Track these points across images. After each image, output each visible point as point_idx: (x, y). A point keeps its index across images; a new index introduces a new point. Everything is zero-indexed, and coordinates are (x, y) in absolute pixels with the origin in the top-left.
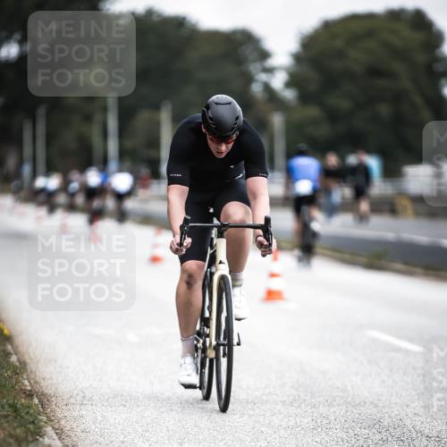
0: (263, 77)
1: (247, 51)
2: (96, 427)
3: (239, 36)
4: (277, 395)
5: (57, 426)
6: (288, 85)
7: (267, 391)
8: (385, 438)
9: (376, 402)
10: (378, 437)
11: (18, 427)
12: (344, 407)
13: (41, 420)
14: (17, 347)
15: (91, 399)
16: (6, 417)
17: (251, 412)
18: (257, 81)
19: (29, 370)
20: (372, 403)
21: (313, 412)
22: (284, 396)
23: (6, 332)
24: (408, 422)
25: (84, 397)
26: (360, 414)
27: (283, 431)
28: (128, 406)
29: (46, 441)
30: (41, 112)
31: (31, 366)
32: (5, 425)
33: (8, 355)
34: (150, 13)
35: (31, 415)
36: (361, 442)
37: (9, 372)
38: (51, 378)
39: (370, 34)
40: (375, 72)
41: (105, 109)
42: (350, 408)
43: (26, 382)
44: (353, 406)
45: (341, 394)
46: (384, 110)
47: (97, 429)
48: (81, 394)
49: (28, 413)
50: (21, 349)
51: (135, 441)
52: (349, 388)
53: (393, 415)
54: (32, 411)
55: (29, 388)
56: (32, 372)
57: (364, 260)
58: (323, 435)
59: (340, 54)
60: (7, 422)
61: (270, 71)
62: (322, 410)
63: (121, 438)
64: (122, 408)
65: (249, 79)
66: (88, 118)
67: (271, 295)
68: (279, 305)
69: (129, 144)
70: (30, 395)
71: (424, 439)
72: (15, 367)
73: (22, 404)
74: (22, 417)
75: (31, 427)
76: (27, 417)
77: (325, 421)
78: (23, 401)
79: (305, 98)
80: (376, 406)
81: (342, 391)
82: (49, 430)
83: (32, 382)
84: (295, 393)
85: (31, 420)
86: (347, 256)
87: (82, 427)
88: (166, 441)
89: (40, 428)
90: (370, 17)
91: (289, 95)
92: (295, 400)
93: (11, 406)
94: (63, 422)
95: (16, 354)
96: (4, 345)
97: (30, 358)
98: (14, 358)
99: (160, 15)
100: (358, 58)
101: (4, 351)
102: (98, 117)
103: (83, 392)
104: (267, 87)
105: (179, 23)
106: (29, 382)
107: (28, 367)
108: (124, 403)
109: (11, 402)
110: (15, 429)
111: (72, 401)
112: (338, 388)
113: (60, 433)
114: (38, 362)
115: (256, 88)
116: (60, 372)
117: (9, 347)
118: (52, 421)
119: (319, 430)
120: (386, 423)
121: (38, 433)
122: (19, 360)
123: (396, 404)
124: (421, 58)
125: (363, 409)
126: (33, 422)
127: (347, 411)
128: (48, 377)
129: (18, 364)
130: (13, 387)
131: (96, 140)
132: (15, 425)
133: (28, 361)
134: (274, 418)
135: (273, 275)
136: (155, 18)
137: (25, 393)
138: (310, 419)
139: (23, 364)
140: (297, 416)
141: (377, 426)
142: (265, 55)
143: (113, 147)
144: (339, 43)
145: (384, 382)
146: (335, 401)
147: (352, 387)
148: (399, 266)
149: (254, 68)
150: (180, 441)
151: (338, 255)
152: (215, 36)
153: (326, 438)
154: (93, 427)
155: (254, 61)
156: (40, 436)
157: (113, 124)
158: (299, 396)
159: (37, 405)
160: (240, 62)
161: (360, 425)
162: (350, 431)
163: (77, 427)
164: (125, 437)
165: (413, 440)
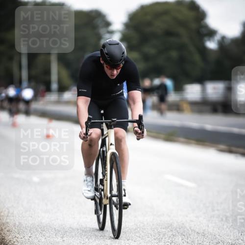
0: (107, 36)
1: (99, 22)
2: (15, 228)
3: (94, 13)
6: (122, 40)
8: (174, 234)
9: (169, 214)
12: (152, 217)
15: (13, 213)
18: (104, 38)
20: (167, 215)
21: (135, 220)
24: (187, 225)
25: (9, 212)
26: (161, 221)
36: (161, 236)
39: (166, 13)
40: (169, 33)
42: (155, 217)
44: (157, 216)
45: (150, 210)
46: (174, 54)
47: (16, 230)
48: (7, 211)
51: (37, 236)
53: (179, 221)
57: (162, 136)
58: (141, 232)
59: (149, 24)
61: (112, 32)
62: (140, 218)
63: (29, 235)
65: (100, 37)
66: (11, 59)
69: (34, 72)
71: (196, 234)
87: (7, 229)
88: (54, 236)
100: (159, 26)
103: (8, 209)
111: (2, 214)
119: (139, 229)
120: (175, 225)
124: (194, 26)
127: (154, 219)
131: (15, 70)
136: (47, 4)
138: (133, 224)
141: (170, 227)
142: (108, 24)
143: (25, 74)
144: (149, 18)
146: (147, 214)
148: (182, 139)
149: (102, 31)
150: (61, 236)
153: (142, 234)
154: (14, 228)
155: (102, 27)
157: (24, 61)
160: (95, 28)
161: (161, 227)
162: (156, 230)
163: (5, 229)
164: (32, 234)
165: (190, 235)
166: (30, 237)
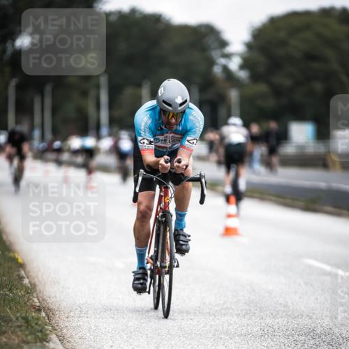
0: (223, 61)
1: (210, 41)
2: (91, 334)
3: (203, 29)
4: (233, 310)
5: (60, 334)
6: (242, 67)
7: (225, 306)
8: (318, 343)
9: (311, 315)
10: (312, 342)
11: (29, 335)
12: (286, 319)
13: (47, 330)
14: (29, 272)
15: (86, 313)
16: (20, 327)
17: (213, 323)
18: (217, 64)
19: (38, 290)
20: (307, 316)
21: (261, 323)
22: (238, 311)
23: (20, 260)
24: (336, 330)
25: (81, 311)
26: (298, 325)
27: (237, 338)
28: (115, 317)
29: (51, 345)
30: (48, 89)
31: (39, 287)
32: (19, 333)
33: (21, 278)
34: (133, 11)
35: (39, 325)
36: (299, 346)
37: (22, 292)
38: (55, 297)
39: (307, 27)
40: (310, 57)
41: (98, 87)
42: (290, 320)
43: (36, 300)
44: (293, 318)
45: (283, 309)
46: (318, 86)
47: (91, 336)
48: (79, 309)
49: (36, 324)
50: (31, 274)
51: (122, 346)
52: (290, 304)
53: (324, 325)
54: (40, 322)
55: (38, 304)
56: (40, 292)
57: (301, 204)
58: (269, 341)
59: (283, 43)
60: (21, 331)
61: (228, 56)
62: (269, 321)
63: (110, 344)
64: (111, 319)
65: (212, 63)
66: (85, 94)
67: (229, 231)
68: (235, 239)
69: (117, 113)
70: (39, 310)
72: (27, 288)
73: (33, 317)
74: (32, 327)
75: (39, 334)
76: (36, 327)
77: (271, 330)
78: (33, 314)
79: (255, 77)
80: (311, 318)
81: (284, 306)
82: (53, 337)
83: (41, 299)
84: (247, 308)
85: (39, 329)
86: (288, 201)
87: (80, 335)
88: (146, 346)
89: (47, 335)
90: (307, 14)
91: (243, 75)
92: (247, 313)
93: (23, 318)
94: (64, 331)
95: (28, 278)
96: (19, 271)
97: (39, 281)
98: (26, 281)
99: (141, 13)
100: (297, 46)
101: (18, 275)
102: (93, 93)
103: (80, 307)
104: (226, 69)
105: (156, 19)
106: (38, 300)
107: (37, 288)
108: (113, 316)
109: (24, 315)
110: (26, 336)
111: (72, 314)
112: (281, 304)
113: (62, 339)
114: (45, 284)
115: (217, 70)
116: (63, 292)
117: (23, 273)
118: (56, 330)
119: (266, 336)
120: (318, 332)
121: (45, 339)
122: (30, 282)
123: (327, 316)
125: (300, 320)
126: (41, 331)
127: (288, 322)
128: (53, 295)
129: (29, 285)
130: (25, 303)
131: (91, 110)
132: (27, 333)
133: (37, 283)
134: (230, 327)
135: (229, 216)
136: (137, 15)
137: (35, 308)
138: (258, 328)
139: (34, 286)
140: (248, 325)
141: (312, 334)
142: (224, 44)
143: (104, 116)
144: (282, 34)
145: (317, 299)
146: (278, 314)
147: (292, 303)
148: (329, 209)
149: (215, 54)
150: (156, 345)
151: (281, 200)
152: (185, 30)
153: (272, 343)
154: (88, 334)
155: (215, 49)
156: (47, 342)
157: (104, 98)
158: (250, 310)
159: (44, 318)
160: (204, 49)
161: (298, 333)
162: (291, 338)
163: (76, 334)
164: (114, 342)
165: (340, 345)
166: (111, 346)
